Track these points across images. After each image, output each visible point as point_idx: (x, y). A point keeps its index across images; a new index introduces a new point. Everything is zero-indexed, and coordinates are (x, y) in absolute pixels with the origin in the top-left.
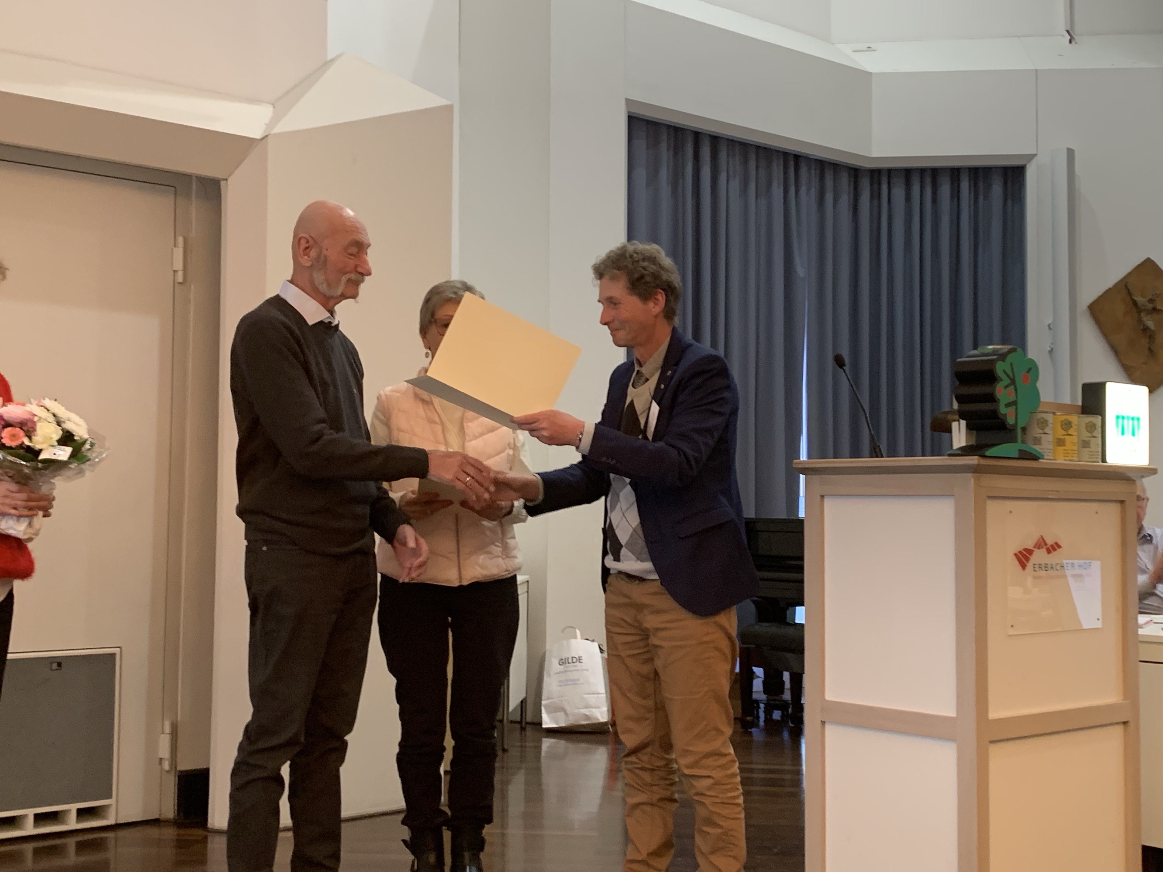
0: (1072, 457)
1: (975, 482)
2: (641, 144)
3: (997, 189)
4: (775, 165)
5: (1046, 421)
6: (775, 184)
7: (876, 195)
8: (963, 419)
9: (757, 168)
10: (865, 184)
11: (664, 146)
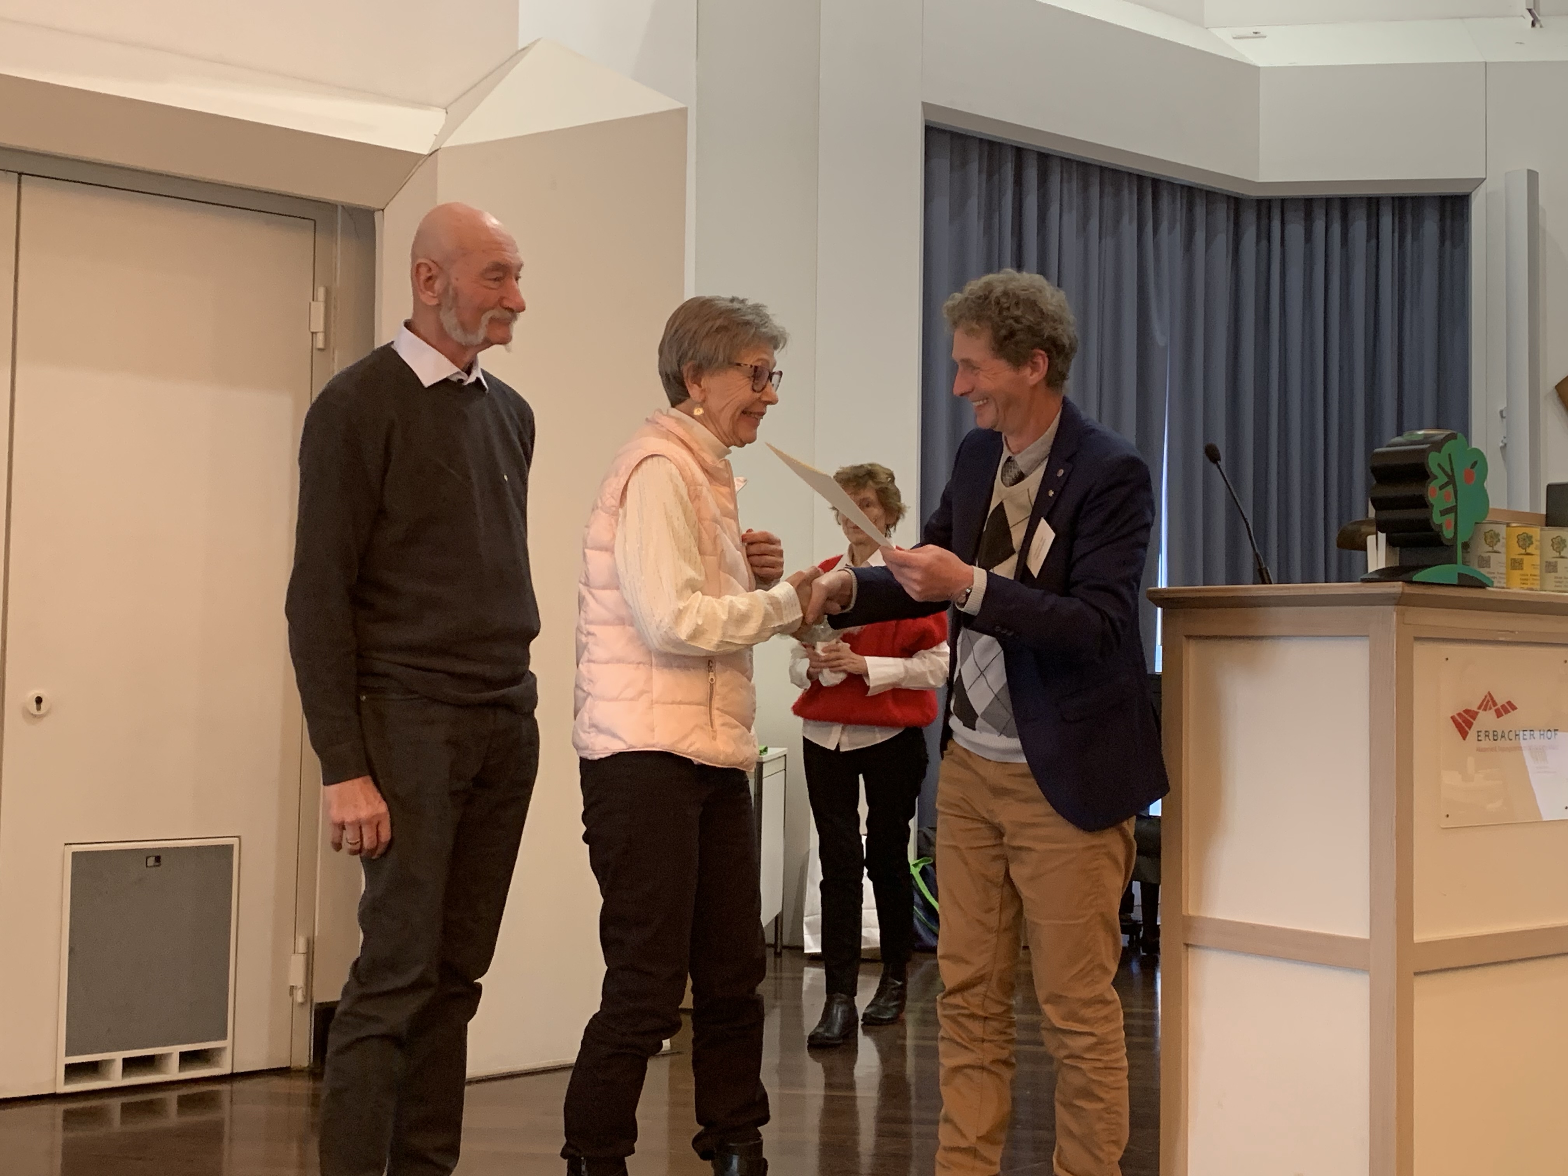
0: (1533, 584)
1: (1397, 619)
2: (943, 164)
3: (1431, 227)
4: (1126, 192)
5: (1497, 535)
6: (1125, 219)
7: (1264, 235)
8: (1382, 532)
9: (1101, 197)
10: (1249, 219)
11: (974, 167)
